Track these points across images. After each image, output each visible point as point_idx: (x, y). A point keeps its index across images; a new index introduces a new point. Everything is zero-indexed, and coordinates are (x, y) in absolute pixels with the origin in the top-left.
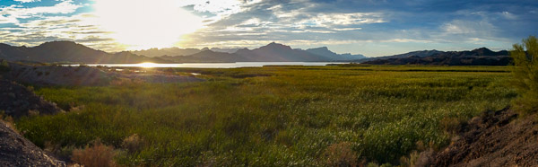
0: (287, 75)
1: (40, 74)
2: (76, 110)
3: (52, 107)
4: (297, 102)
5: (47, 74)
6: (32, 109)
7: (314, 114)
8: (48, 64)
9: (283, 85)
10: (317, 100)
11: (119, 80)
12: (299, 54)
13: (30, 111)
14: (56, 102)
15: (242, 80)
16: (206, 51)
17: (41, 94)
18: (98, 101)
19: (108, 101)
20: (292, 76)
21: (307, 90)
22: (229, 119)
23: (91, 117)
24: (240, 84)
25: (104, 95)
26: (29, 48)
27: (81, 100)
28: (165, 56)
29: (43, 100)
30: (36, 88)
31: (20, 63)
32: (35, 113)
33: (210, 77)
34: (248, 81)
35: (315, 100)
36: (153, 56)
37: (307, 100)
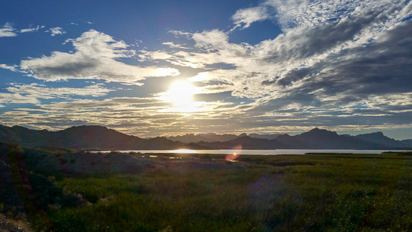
0: (333, 164)
1: (63, 162)
2: (104, 201)
3: (77, 199)
4: (348, 196)
5: (73, 162)
6: (52, 203)
7: (370, 210)
8: (74, 151)
9: (329, 176)
10: (372, 194)
11: (154, 167)
12: (347, 140)
13: (50, 206)
14: (82, 193)
15: (282, 168)
16: (244, 137)
17: (65, 185)
18: (129, 190)
19: (141, 190)
20: (338, 165)
21: (359, 182)
22: (269, 211)
23: (121, 208)
24: (281, 172)
25: (136, 184)
26: (52, 132)
27: (110, 189)
28: (202, 142)
29: (67, 191)
30: (59, 179)
31: (39, 149)
32: (57, 207)
33: (249, 164)
34: (288, 170)
35: (369, 194)
36: (189, 142)
37: (360, 194)
